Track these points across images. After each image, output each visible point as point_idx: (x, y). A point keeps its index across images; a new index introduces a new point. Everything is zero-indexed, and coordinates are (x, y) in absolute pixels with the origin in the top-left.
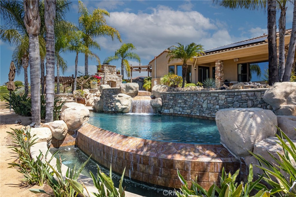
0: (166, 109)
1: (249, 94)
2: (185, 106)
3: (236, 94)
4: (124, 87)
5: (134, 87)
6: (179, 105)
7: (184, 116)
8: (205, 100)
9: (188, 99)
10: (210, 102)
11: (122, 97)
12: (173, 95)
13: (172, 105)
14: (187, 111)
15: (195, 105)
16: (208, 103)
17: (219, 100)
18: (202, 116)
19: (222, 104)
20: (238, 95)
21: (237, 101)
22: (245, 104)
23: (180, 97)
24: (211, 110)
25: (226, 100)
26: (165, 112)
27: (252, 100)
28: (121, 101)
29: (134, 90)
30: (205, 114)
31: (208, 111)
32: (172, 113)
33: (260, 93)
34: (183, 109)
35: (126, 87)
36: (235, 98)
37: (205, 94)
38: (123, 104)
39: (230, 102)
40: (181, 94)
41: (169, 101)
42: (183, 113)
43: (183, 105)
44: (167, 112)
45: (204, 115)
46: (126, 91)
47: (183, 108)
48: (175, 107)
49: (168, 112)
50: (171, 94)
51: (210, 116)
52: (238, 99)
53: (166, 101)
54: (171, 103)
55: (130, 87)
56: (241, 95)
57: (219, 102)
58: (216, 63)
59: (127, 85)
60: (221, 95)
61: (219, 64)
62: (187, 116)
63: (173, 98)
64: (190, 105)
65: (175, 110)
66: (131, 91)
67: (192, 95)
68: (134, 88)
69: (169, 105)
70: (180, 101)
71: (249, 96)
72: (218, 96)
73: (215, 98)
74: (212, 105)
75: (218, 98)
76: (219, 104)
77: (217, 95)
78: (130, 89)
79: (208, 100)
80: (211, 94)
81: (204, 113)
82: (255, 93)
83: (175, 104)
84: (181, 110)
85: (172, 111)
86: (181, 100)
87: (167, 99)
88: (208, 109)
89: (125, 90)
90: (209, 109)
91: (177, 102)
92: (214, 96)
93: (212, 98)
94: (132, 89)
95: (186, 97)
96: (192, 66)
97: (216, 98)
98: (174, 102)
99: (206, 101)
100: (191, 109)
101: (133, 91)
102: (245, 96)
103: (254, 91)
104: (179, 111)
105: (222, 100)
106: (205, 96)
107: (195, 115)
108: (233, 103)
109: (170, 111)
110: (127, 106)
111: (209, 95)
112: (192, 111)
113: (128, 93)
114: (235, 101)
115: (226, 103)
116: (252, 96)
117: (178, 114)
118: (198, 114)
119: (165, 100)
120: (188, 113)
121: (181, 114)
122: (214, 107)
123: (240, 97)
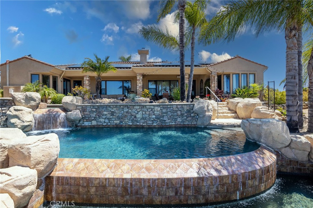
0: (87, 121)
1: (179, 106)
2: (112, 117)
3: (169, 106)
4: (23, 97)
5: (37, 97)
6: (104, 117)
7: (111, 126)
8: (139, 111)
9: (117, 111)
10: (146, 113)
11: (21, 110)
12: (97, 107)
13: (94, 117)
14: (114, 121)
15: (126, 116)
16: (143, 114)
17: (155, 111)
18: (135, 125)
19: (157, 114)
20: (170, 108)
21: (170, 112)
22: (176, 113)
23: (105, 109)
24: (147, 119)
25: (161, 111)
26: (85, 125)
27: (180, 111)
28: (21, 116)
29: (37, 101)
30: (140, 123)
31: (143, 120)
32: (94, 125)
33: (186, 106)
34: (109, 121)
35: (25, 98)
36: (168, 109)
37: (139, 106)
38: (24, 120)
39: (164, 112)
40: (106, 106)
41: (90, 113)
42: (109, 124)
43: (109, 116)
44: (87, 125)
45: (138, 124)
46: (25, 103)
47: (109, 119)
48: (99, 119)
49: (89, 125)
50: (93, 106)
51: (146, 124)
52: (170, 110)
53: (87, 113)
54: (94, 115)
55: (32, 97)
56: (173, 107)
57: (155, 113)
58: (85, 78)
59: (28, 95)
60: (156, 107)
61: (88, 79)
62: (115, 126)
63: (96, 110)
64: (119, 116)
65: (98, 121)
66: (33, 103)
67: (122, 107)
68: (37, 99)
69: (90, 117)
70: (105, 113)
71: (178, 108)
72: (154, 108)
73: (150, 110)
74: (148, 115)
75: (153, 110)
76: (155, 114)
77: (152, 107)
78: (31, 100)
79: (143, 111)
80: (147, 106)
81: (138, 122)
82: (182, 106)
83: (98, 116)
84: (107, 121)
85: (94, 123)
86: (107, 111)
87: (87, 111)
88: (143, 118)
89: (24, 101)
90: (145, 119)
91: (101, 114)
92: (150, 108)
93: (147, 110)
94: (35, 100)
95: (114, 109)
96: (59, 78)
97: (152, 110)
98: (98, 114)
99: (141, 112)
100: (120, 119)
101: (35, 102)
102: (176, 108)
103: (182, 105)
104: (105, 123)
105: (157, 111)
106: (140, 108)
107: (126, 125)
108: (167, 113)
109: (92, 123)
110: (30, 123)
111: (144, 108)
112: (121, 122)
113: (29, 105)
114: (168, 112)
115: (161, 114)
116: (180, 108)
117: (103, 125)
118: (131, 124)
119: (85, 113)
120: (116, 123)
121: (106, 125)
122: (150, 116)
123: (172, 108)
